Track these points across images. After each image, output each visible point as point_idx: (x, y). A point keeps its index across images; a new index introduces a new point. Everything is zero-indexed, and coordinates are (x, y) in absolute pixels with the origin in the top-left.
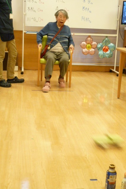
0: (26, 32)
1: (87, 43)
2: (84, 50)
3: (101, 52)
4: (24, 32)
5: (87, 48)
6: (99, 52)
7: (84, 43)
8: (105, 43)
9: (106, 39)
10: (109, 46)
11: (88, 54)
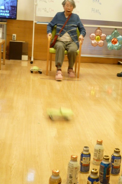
0: (36, 22)
1: (96, 35)
2: (93, 42)
3: (110, 44)
4: (34, 22)
5: (96, 40)
6: (108, 44)
7: (94, 34)
8: (114, 36)
9: (116, 31)
10: (118, 38)
11: (97, 45)
